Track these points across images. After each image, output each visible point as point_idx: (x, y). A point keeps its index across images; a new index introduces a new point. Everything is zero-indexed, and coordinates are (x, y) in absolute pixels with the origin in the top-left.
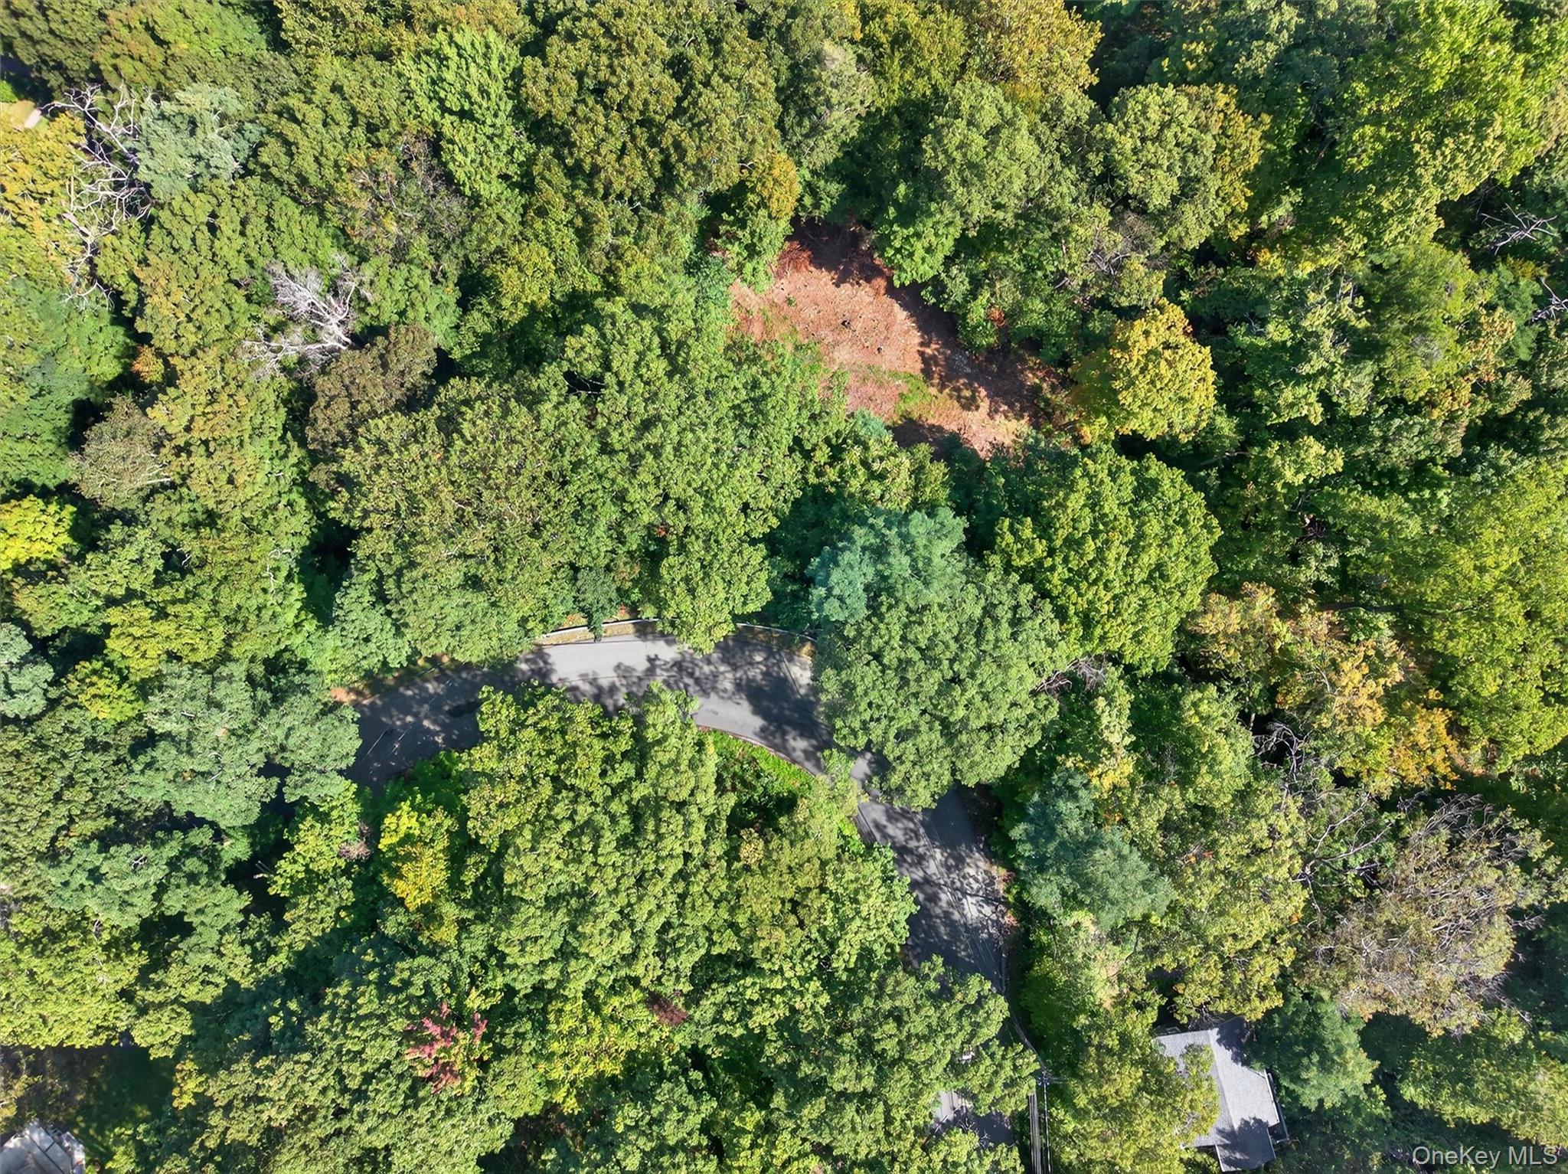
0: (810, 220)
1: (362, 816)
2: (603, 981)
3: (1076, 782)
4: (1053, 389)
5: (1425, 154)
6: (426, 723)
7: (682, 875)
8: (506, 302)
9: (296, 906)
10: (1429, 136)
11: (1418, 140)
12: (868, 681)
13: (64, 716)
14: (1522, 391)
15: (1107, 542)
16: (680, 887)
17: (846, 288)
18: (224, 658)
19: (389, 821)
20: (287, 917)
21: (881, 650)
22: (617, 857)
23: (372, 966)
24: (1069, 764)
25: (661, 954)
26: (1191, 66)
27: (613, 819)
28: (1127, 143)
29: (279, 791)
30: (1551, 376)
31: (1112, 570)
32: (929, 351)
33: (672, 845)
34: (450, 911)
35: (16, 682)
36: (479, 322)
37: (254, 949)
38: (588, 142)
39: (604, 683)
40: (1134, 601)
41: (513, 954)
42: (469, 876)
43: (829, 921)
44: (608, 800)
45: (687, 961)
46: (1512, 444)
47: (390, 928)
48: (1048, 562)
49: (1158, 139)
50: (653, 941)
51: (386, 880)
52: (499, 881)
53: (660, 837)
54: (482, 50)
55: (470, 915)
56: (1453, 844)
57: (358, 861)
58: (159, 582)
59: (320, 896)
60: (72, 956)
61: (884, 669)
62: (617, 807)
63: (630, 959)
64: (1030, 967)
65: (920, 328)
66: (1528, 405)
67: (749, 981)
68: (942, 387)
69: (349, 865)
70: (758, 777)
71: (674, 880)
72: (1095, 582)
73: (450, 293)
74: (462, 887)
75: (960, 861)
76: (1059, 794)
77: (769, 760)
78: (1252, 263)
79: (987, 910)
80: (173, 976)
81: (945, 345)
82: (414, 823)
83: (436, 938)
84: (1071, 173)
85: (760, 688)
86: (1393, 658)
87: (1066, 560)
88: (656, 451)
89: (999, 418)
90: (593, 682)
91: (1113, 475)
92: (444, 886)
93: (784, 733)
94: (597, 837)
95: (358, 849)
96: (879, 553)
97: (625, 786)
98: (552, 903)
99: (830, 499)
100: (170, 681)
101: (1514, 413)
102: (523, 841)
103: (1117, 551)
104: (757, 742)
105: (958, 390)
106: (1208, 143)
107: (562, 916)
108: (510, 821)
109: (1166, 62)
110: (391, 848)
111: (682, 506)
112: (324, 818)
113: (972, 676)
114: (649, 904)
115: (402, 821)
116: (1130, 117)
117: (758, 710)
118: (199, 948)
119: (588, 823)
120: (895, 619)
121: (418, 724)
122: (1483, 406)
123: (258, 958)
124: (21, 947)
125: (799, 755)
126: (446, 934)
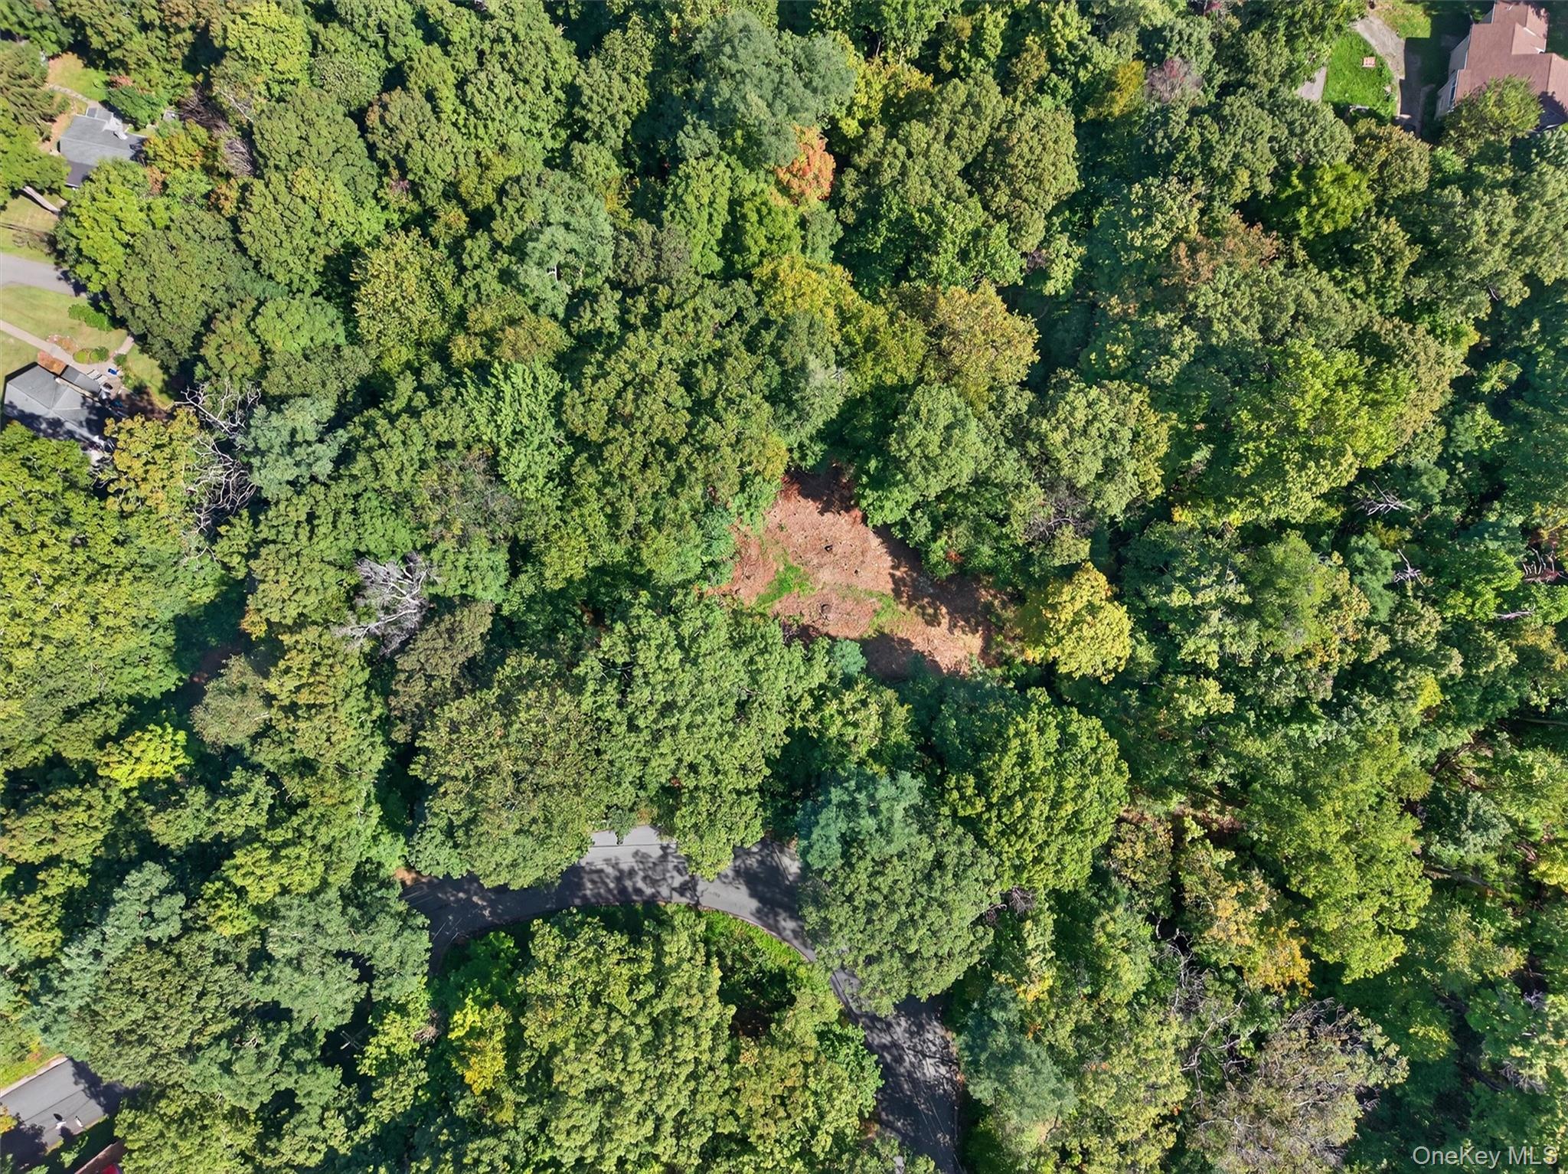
0: (798, 467)
1: (432, 1004)
2: (632, 1157)
3: (1007, 995)
4: (1004, 605)
5: (1293, 473)
6: (475, 899)
7: (693, 1076)
8: (548, 574)
9: (382, 1085)
10: (1297, 457)
11: (1288, 460)
12: (842, 920)
13: (198, 938)
14: (1382, 644)
15: (1033, 801)
16: (692, 1084)
17: (829, 516)
18: (325, 884)
19: (457, 1017)
20: (376, 1095)
21: (852, 894)
22: (642, 1065)
23: (448, 1144)
24: (1002, 979)
25: (677, 1135)
26: (1113, 364)
27: (638, 1028)
28: (1057, 438)
29: (369, 995)
30: (1404, 634)
31: (1036, 826)
32: (898, 573)
33: (686, 1054)
34: (508, 1095)
35: (158, 912)
36: (526, 584)
37: (347, 1117)
38: (618, 459)
39: (625, 867)
40: (1054, 848)
41: (559, 1139)
42: (523, 1070)
43: (811, 1114)
44: (634, 1014)
45: (696, 1144)
46: (1374, 690)
47: (461, 1111)
48: (986, 816)
49: (1085, 432)
50: (671, 1124)
51: (454, 1064)
52: (549, 1075)
53: (675, 1049)
54: (530, 381)
55: (524, 1099)
56: (1312, 1035)
57: (429, 1044)
58: (273, 823)
59: (401, 1079)
60: (207, 1133)
61: (855, 909)
62: (641, 1020)
63: (652, 1140)
64: (976, 1123)
65: (891, 553)
66: (1389, 655)
67: (746, 1158)
68: (910, 605)
69: (423, 1047)
70: (754, 955)
71: (687, 1080)
72: (1021, 836)
73: (501, 557)
74: (518, 1077)
75: (921, 1027)
76: (993, 1005)
77: (763, 938)
78: (1170, 519)
79: (943, 1070)
80: (286, 1147)
81: (911, 569)
82: (477, 1018)
83: (497, 1120)
84: (1014, 453)
85: (756, 874)
86: (1261, 892)
87: (999, 817)
88: (674, 729)
89: (957, 632)
90: (615, 866)
91: (1041, 731)
92: (503, 1073)
93: (776, 915)
94: (626, 1049)
95: (431, 1032)
96: (851, 808)
97: (648, 1000)
98: (592, 1095)
99: (814, 744)
100: (283, 912)
101: (1377, 661)
102: (569, 1051)
103: (1041, 809)
104: (752, 921)
105: (923, 607)
106: (1126, 434)
107: (599, 1108)
108: (558, 1036)
109: (1093, 356)
110: (458, 1039)
111: (693, 768)
112: (402, 1010)
113: (923, 917)
114: (668, 1100)
115: (467, 1017)
116: (1061, 415)
117: (753, 894)
118: (305, 1124)
119: (620, 1034)
120: (864, 867)
121: (469, 899)
122: (1351, 656)
123: (351, 1128)
124: (168, 1125)
125: (788, 933)
126: (506, 1115)
